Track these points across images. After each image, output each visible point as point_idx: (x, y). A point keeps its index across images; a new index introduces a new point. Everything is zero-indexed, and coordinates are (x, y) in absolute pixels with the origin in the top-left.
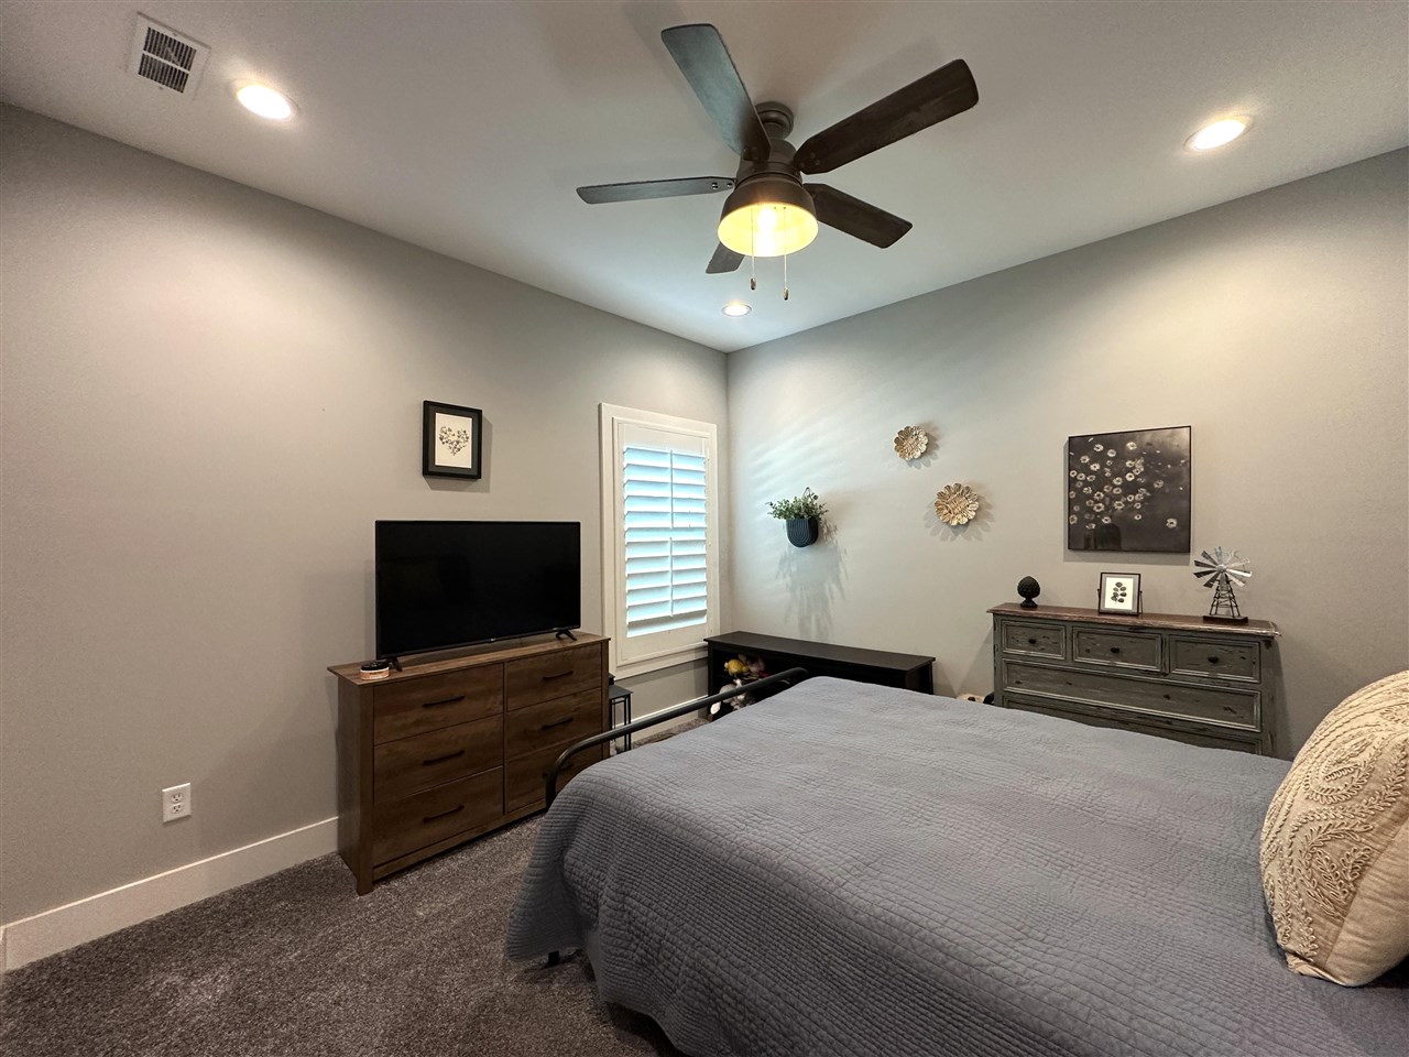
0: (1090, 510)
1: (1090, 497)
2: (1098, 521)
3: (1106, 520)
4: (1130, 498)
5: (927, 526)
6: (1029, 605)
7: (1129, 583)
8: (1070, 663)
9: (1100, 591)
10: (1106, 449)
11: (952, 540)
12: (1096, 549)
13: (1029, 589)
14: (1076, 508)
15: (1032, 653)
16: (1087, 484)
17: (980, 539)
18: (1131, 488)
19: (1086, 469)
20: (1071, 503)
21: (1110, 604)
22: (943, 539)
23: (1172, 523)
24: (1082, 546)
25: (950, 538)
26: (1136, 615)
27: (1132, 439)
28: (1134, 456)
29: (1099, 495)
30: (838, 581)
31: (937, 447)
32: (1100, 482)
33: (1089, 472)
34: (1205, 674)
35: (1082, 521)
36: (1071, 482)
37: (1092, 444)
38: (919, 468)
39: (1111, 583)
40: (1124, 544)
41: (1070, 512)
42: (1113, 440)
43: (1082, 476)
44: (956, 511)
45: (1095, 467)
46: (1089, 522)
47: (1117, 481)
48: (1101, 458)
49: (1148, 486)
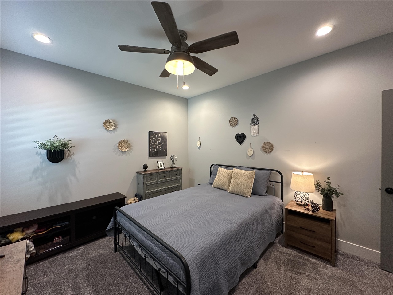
0: (153, 148)
1: (153, 145)
2: (154, 150)
3: (156, 150)
4: (159, 146)
5: (114, 152)
6: (145, 171)
7: (162, 163)
8: (158, 181)
9: (158, 165)
10: (156, 135)
11: (122, 156)
12: (154, 156)
13: (145, 167)
14: (151, 147)
15: (152, 182)
16: (153, 142)
17: (129, 155)
18: (159, 143)
19: (152, 139)
20: (150, 146)
21: (160, 168)
22: (119, 156)
23: (165, 150)
24: (152, 156)
25: (121, 155)
26: (164, 169)
27: (160, 134)
28: (160, 137)
29: (154, 145)
30: (74, 175)
31: (117, 128)
32: (155, 142)
33: (153, 140)
34: (175, 177)
35: (152, 150)
36: (150, 141)
37: (153, 134)
38: (111, 133)
39: (159, 163)
40: (158, 155)
41: (150, 148)
42: (157, 133)
43: (152, 140)
44: (123, 147)
45: (154, 138)
46: (153, 150)
47: (157, 142)
48: (155, 137)
49: (162, 143)
